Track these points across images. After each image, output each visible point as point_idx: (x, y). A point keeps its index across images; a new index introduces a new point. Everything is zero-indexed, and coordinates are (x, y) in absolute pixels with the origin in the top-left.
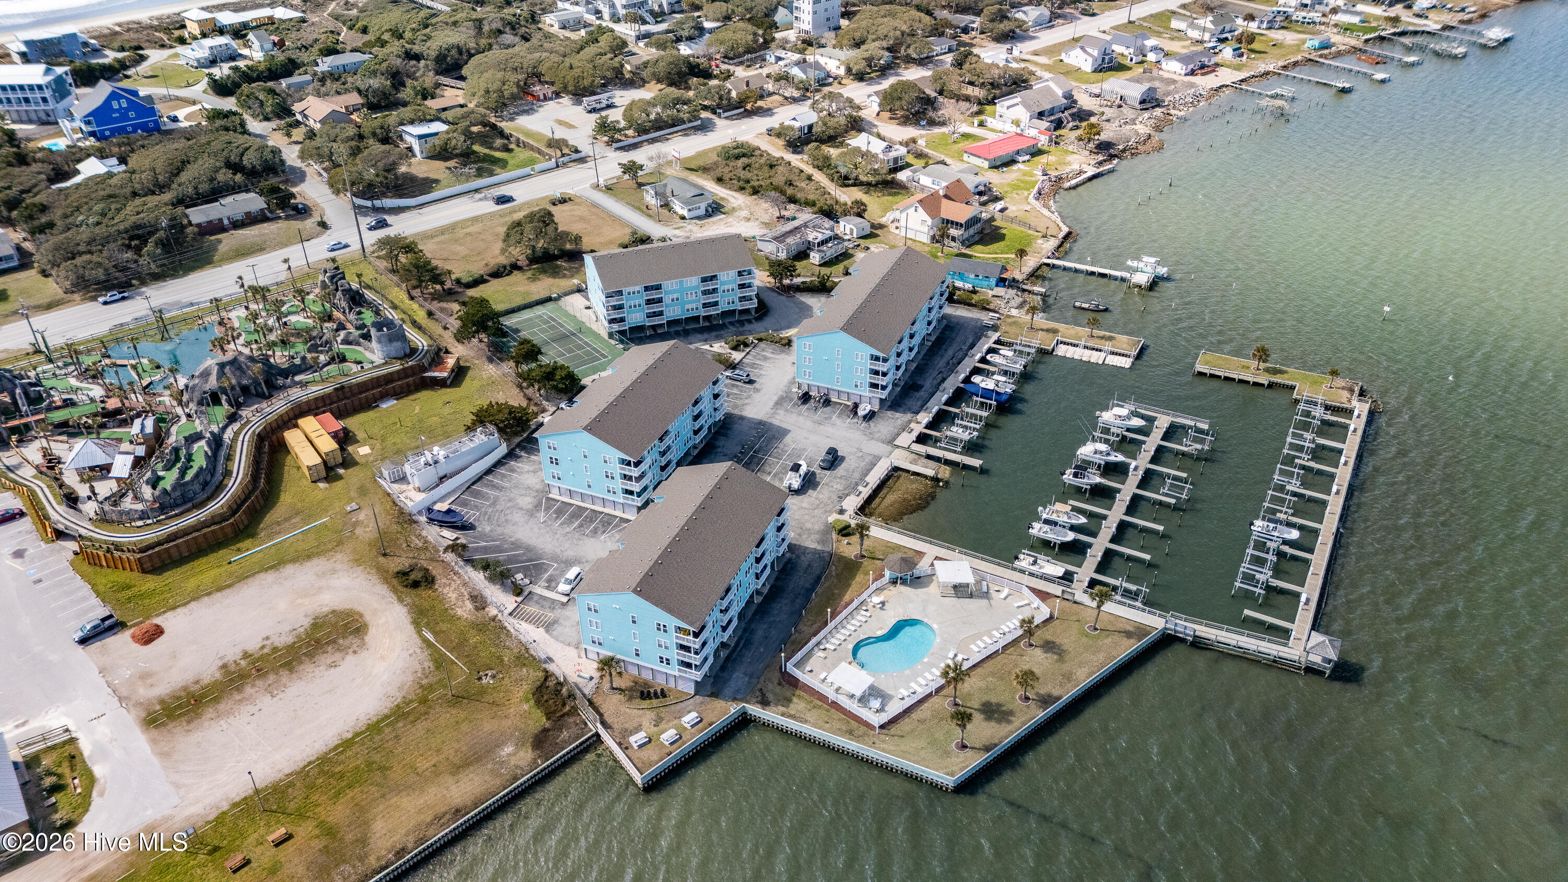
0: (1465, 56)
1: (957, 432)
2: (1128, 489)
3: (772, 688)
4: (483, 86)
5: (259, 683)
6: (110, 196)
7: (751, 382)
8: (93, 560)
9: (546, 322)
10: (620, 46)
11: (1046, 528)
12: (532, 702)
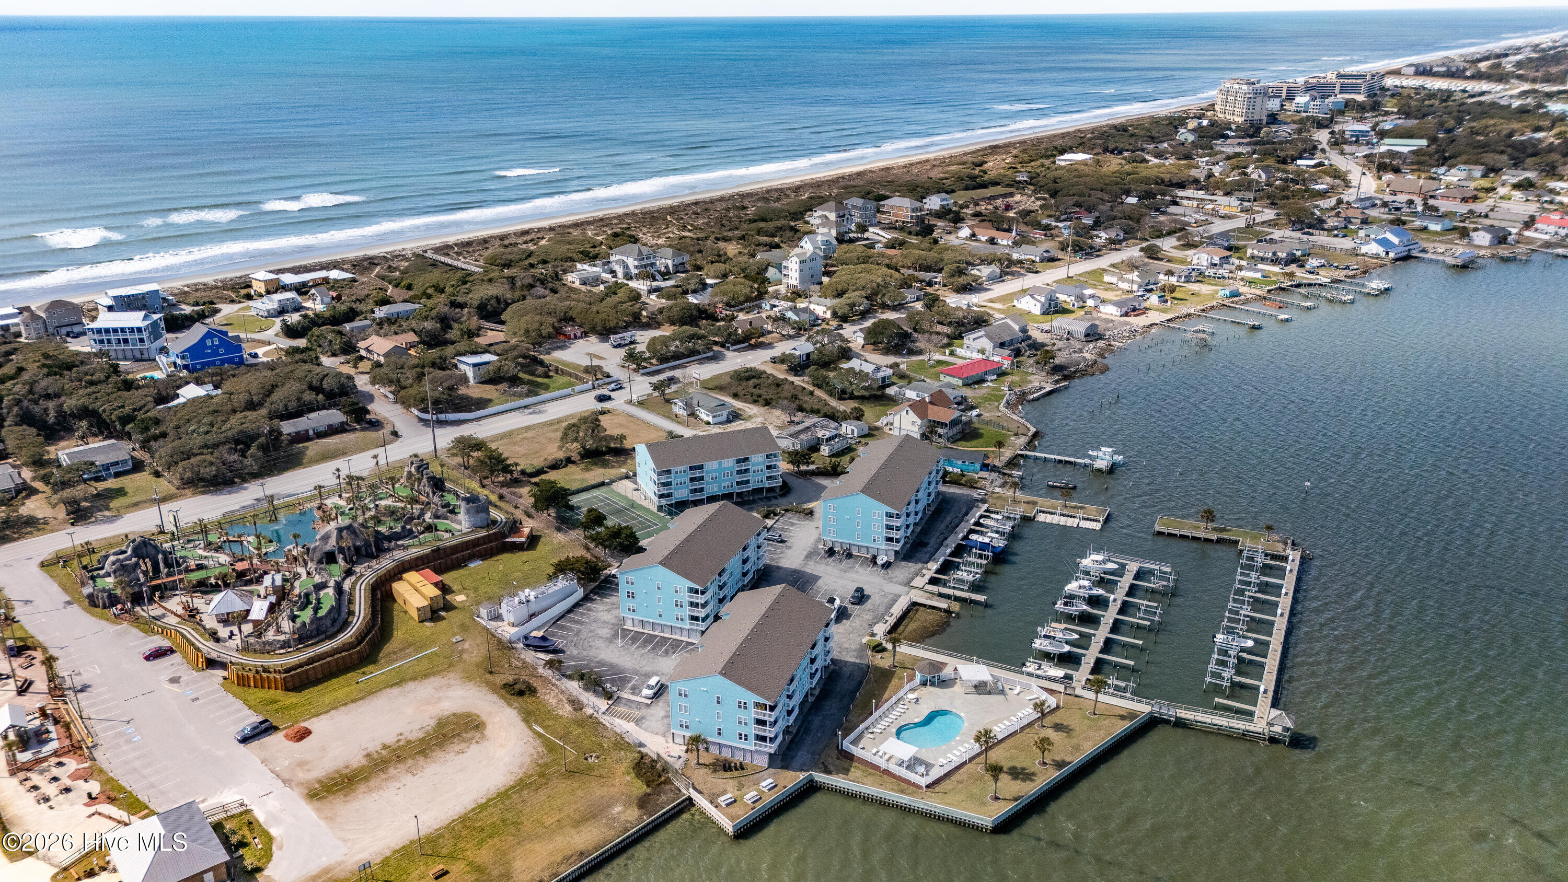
0: (1353, 302)
1: (964, 574)
2: (1109, 616)
3: (832, 761)
4: (523, 325)
5: (400, 766)
6: (215, 412)
7: (782, 541)
8: (242, 681)
9: (602, 501)
10: (636, 296)
11: (1046, 642)
12: (633, 775)
